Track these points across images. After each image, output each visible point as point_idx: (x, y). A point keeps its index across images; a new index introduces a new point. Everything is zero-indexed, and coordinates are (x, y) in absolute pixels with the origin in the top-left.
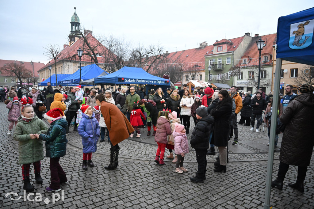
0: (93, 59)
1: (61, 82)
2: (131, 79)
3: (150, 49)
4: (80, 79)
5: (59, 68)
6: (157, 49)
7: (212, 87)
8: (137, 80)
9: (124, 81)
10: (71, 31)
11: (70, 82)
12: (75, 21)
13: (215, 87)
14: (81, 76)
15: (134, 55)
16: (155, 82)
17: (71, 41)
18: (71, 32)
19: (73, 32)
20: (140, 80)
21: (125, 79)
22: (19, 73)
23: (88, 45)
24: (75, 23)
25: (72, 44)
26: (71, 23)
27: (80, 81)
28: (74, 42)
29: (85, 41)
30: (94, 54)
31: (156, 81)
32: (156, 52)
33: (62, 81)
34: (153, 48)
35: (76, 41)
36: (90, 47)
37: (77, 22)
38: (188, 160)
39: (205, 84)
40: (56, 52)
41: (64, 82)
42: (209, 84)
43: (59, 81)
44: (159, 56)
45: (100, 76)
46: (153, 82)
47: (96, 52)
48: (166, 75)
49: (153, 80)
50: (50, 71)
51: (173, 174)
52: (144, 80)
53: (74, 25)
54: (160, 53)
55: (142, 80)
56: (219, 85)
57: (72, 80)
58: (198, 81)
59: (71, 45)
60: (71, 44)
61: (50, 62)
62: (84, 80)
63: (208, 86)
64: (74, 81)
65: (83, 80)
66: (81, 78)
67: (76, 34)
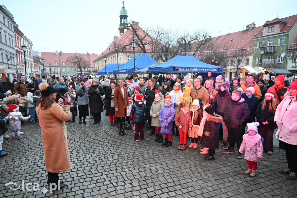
0: (142, 49)
1: (116, 72)
2: (185, 68)
3: (195, 36)
4: (134, 69)
5: (111, 58)
6: (202, 35)
7: (268, 73)
8: (190, 69)
9: (178, 70)
11: (125, 71)
12: (124, 15)
13: (271, 73)
14: (135, 66)
15: (179, 42)
16: (208, 70)
17: (120, 33)
18: (120, 24)
19: (122, 25)
20: (193, 68)
21: (179, 68)
22: (80, 64)
23: (137, 36)
25: (122, 35)
26: (120, 16)
27: (134, 70)
28: (122, 33)
29: (135, 32)
30: (142, 44)
31: (209, 68)
32: (201, 38)
34: (198, 34)
35: (125, 32)
36: (139, 38)
38: (268, 158)
39: (261, 70)
40: (118, 46)
42: (266, 70)
43: (114, 70)
44: (204, 42)
45: (153, 66)
46: (206, 70)
47: (144, 42)
48: (214, 61)
49: (206, 68)
50: (105, 62)
51: (260, 175)
52: (197, 68)
53: (123, 18)
54: (205, 38)
55: (195, 68)
56: (276, 70)
57: (126, 70)
58: (252, 67)
59: (120, 36)
61: (103, 53)
62: (138, 69)
63: (265, 72)
64: (128, 70)
65: (136, 70)
66: (135, 67)
67: (124, 26)
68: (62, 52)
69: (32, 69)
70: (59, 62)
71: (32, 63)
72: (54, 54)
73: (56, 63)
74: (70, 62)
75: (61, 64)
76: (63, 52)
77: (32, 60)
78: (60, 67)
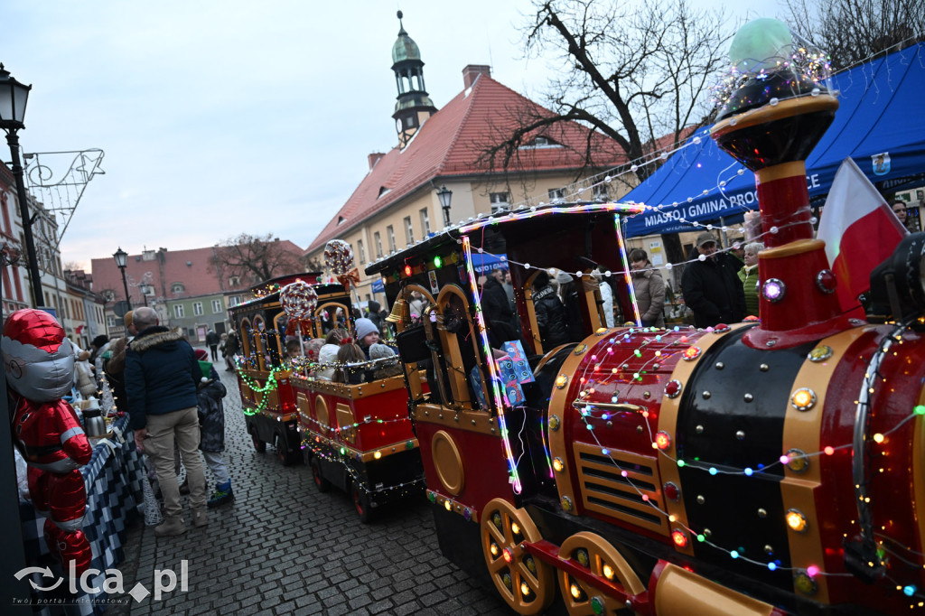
10: (397, 95)
12: (410, 58)
17: (403, 130)
18: (398, 98)
19: (409, 97)
22: (265, 266)
24: (409, 65)
25: (411, 136)
26: (393, 68)
28: (415, 129)
35: (422, 123)
37: (413, 58)
53: (405, 75)
59: (405, 142)
60: (407, 137)
67: (418, 101)
68: (166, 250)
69: (63, 318)
70: (159, 286)
71: (64, 295)
72: (140, 259)
75: (168, 290)
76: (169, 250)
77: (62, 285)
78: (164, 303)
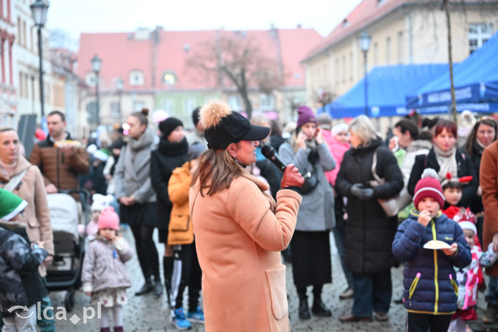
11: (466, 94)
22: (243, 75)
33: (425, 96)
41: (432, 99)
50: (365, 56)
57: (475, 87)
61: (345, 21)
64: (483, 89)
68: (162, 29)
70: (148, 73)
72: (130, 37)
73: (137, 78)
74: (203, 67)
75: (158, 79)
78: (152, 94)
